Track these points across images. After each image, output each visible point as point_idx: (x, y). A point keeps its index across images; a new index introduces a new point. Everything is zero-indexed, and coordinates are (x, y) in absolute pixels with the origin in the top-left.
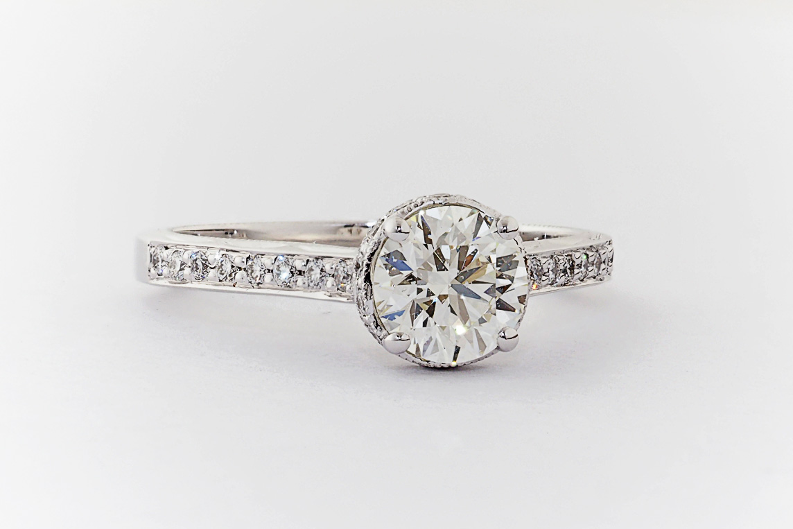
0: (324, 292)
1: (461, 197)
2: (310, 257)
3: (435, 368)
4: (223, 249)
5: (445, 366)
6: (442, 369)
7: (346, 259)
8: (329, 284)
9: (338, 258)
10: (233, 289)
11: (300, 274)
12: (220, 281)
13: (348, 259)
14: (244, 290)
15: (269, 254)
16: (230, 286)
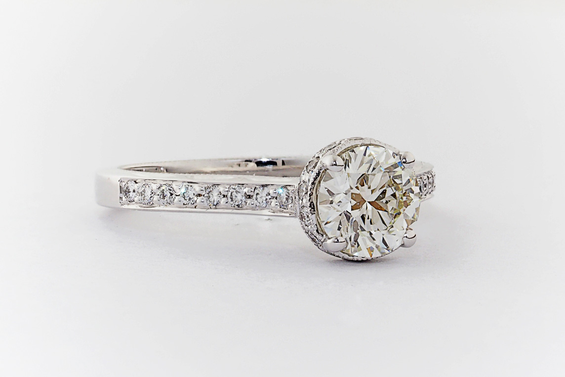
0: (268, 210)
1: (371, 139)
2: (256, 185)
3: (358, 261)
4: (184, 182)
5: (364, 259)
6: (362, 261)
7: (287, 186)
8: (273, 204)
9: (280, 185)
10: (195, 210)
11: (250, 198)
12: (184, 204)
13: (290, 186)
14: (204, 210)
15: (224, 184)
16: (192, 208)
